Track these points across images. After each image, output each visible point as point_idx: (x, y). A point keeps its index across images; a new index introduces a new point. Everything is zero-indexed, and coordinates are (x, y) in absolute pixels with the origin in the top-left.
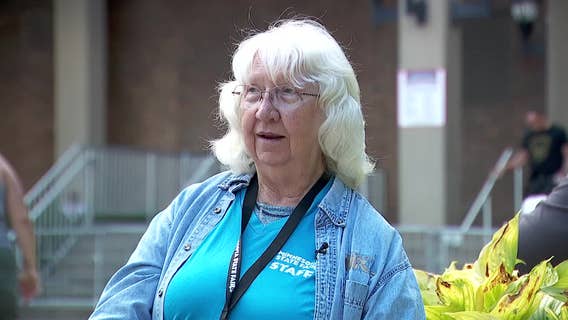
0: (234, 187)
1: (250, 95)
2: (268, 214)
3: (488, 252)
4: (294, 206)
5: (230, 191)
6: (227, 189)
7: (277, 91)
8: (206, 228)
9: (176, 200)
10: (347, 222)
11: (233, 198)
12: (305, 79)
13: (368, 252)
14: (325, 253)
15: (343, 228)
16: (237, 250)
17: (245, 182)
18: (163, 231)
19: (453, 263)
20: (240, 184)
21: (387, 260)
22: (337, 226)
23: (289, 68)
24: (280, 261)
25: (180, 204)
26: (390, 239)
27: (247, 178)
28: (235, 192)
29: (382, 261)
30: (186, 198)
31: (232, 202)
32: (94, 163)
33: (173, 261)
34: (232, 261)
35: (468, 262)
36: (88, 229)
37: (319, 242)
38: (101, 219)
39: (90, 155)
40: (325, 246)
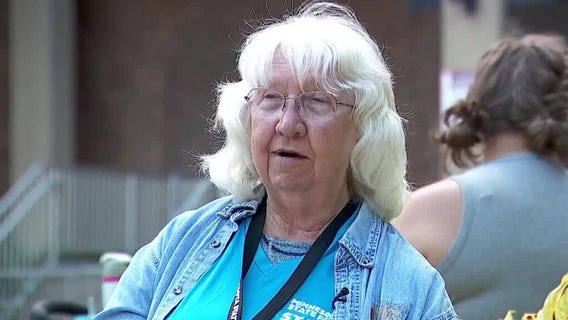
0: (237, 215)
1: (266, 103)
2: (279, 251)
3: (555, 299)
4: (311, 242)
5: (232, 219)
6: (228, 218)
7: (304, 98)
8: (201, 266)
9: (164, 231)
10: (375, 261)
11: (235, 228)
12: (341, 85)
13: (402, 300)
14: (344, 301)
15: (370, 269)
16: (238, 295)
17: (252, 209)
18: (148, 271)
19: (510, 313)
20: (245, 212)
21: (424, 309)
22: (362, 268)
23: (321, 70)
24: (292, 311)
25: (168, 236)
26: (429, 283)
27: (254, 205)
28: (239, 221)
29: (418, 311)
30: (177, 229)
31: (234, 233)
32: (58, 188)
33: (160, 308)
34: (231, 310)
35: (528, 313)
36: (52, 269)
37: (339, 287)
38: (68, 258)
39: (54, 176)
40: (345, 292)
